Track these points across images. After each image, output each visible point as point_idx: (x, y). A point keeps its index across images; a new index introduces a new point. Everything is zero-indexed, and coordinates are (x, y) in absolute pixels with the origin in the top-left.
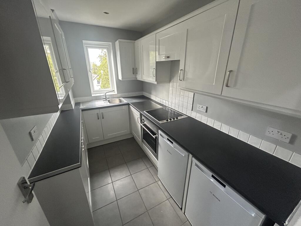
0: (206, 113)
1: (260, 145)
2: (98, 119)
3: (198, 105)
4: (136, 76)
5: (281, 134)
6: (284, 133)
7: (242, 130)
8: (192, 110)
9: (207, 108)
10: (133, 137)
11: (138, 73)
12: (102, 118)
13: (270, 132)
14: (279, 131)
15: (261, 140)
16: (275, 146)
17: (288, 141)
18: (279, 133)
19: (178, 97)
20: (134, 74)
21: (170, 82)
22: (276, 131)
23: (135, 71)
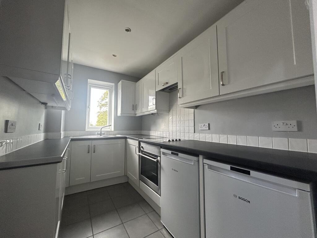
0: (209, 131)
1: (272, 144)
2: (88, 153)
3: (200, 125)
4: (135, 112)
5: (287, 124)
6: (289, 122)
7: (248, 136)
8: (194, 132)
9: (209, 124)
10: (128, 182)
11: (138, 109)
12: (93, 151)
13: (275, 127)
14: (283, 122)
15: (271, 138)
16: (287, 139)
17: (295, 129)
18: (285, 124)
19: (179, 124)
20: (133, 110)
21: (169, 111)
22: (280, 123)
23: (135, 107)
